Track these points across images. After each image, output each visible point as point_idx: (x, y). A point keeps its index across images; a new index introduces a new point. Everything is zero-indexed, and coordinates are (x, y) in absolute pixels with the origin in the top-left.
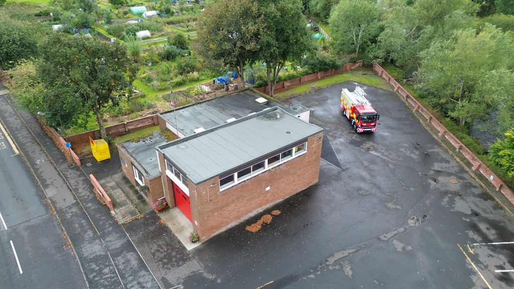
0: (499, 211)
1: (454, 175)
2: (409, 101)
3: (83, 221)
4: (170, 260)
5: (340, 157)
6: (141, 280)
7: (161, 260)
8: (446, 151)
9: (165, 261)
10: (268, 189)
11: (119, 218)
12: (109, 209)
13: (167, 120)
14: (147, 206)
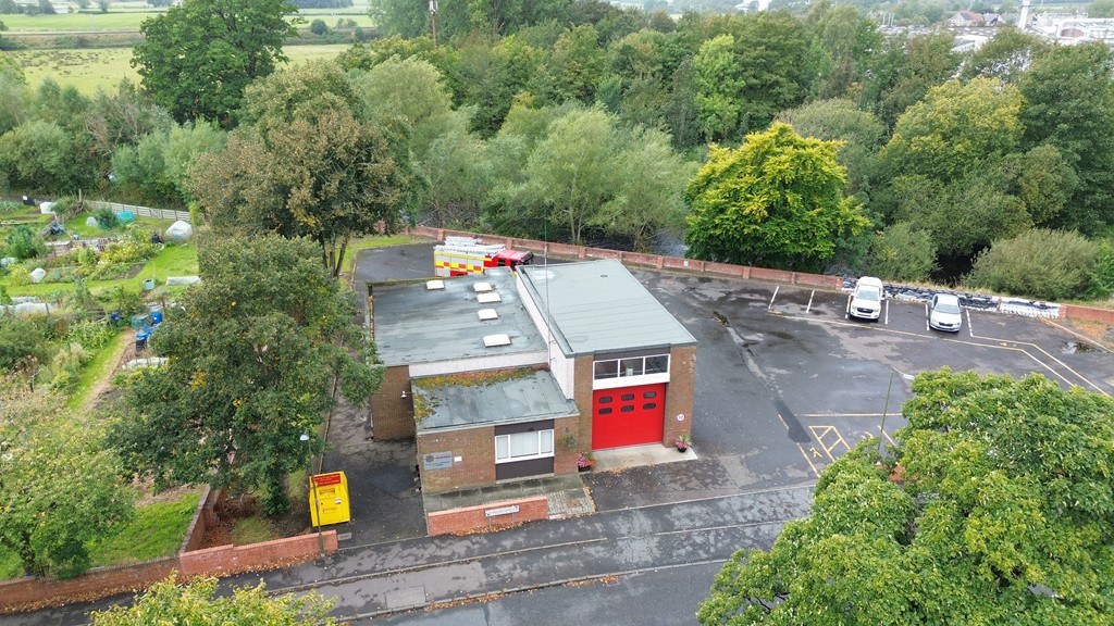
0: (730, 282)
1: (659, 278)
6: (736, 508)
11: (577, 511)
12: (541, 520)
13: (406, 363)
14: (563, 479)
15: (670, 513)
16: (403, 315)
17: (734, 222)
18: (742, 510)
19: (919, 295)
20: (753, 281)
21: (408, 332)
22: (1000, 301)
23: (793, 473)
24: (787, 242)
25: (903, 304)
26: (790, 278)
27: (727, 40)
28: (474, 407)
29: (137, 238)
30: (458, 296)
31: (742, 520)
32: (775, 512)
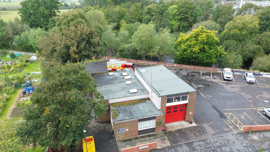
11: (165, 145)
12: (155, 149)
13: (108, 99)
14: (158, 134)
15: (193, 145)
16: (104, 83)
17: (190, 53)
18: (214, 143)
19: (240, 73)
20: (194, 70)
21: (106, 89)
22: (263, 74)
23: (226, 129)
24: (205, 59)
25: (236, 75)
26: (204, 68)
27: (175, 6)
28: (130, 113)
29: (21, 61)
30: (118, 77)
31: (215, 146)
32: (224, 143)
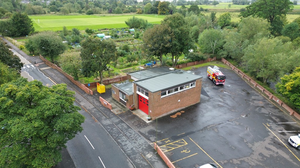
0: (281, 113)
1: (261, 100)
2: (240, 73)
3: (100, 113)
4: (140, 126)
5: (208, 94)
6: (130, 132)
7: (137, 126)
8: (258, 92)
9: (139, 126)
10: (179, 101)
11: (115, 112)
12: (110, 109)
15: (122, 123)
16: (153, 71)
21: (146, 73)
23: (152, 138)
31: (125, 133)
32: (132, 138)
